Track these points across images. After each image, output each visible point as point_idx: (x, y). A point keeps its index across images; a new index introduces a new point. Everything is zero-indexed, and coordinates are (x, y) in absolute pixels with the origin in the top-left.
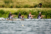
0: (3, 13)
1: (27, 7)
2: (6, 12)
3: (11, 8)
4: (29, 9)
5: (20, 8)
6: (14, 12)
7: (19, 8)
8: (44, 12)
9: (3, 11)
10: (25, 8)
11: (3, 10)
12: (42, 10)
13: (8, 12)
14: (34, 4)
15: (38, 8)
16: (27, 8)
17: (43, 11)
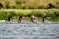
0: (15, 15)
2: (17, 14)
4: (44, 10)
5: (34, 9)
6: (26, 14)
7: (32, 9)
9: (14, 13)
10: (39, 9)
11: (14, 11)
13: (20, 13)
15: (55, 9)
16: (42, 9)
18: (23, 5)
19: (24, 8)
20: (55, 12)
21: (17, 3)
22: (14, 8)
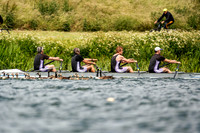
0: (34, 51)
1: (125, 26)
3: (65, 31)
4: (135, 34)
5: (99, 29)
7: (94, 30)
8: (194, 47)
9: (32, 42)
10: (118, 30)
11: (33, 39)
12: (185, 39)
13: (53, 45)
14: (153, 15)
15: (171, 32)
16: (128, 30)
17: (189, 43)
20: (171, 42)
21: (43, 10)
22: (33, 26)
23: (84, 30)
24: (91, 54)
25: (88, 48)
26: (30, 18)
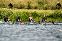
0: (36, 16)
18: (45, 5)
19: (46, 9)
21: (39, 3)
22: (36, 8)
23: (52, 9)
24: (54, 17)
25: (53, 15)
26: (35, 6)
